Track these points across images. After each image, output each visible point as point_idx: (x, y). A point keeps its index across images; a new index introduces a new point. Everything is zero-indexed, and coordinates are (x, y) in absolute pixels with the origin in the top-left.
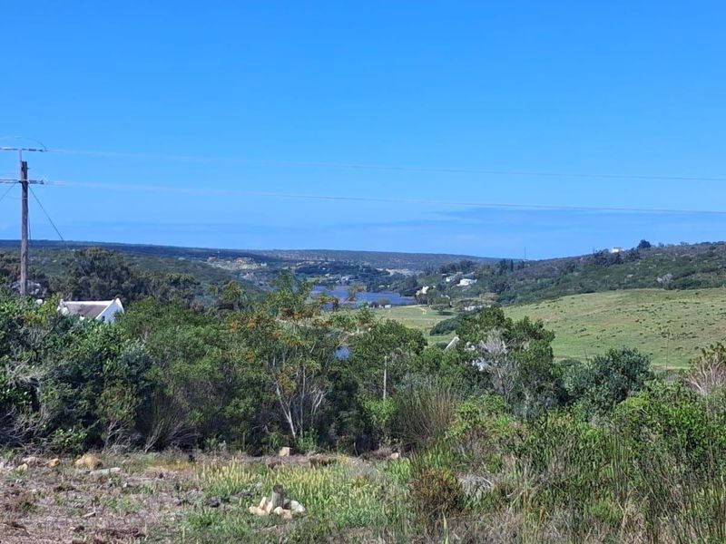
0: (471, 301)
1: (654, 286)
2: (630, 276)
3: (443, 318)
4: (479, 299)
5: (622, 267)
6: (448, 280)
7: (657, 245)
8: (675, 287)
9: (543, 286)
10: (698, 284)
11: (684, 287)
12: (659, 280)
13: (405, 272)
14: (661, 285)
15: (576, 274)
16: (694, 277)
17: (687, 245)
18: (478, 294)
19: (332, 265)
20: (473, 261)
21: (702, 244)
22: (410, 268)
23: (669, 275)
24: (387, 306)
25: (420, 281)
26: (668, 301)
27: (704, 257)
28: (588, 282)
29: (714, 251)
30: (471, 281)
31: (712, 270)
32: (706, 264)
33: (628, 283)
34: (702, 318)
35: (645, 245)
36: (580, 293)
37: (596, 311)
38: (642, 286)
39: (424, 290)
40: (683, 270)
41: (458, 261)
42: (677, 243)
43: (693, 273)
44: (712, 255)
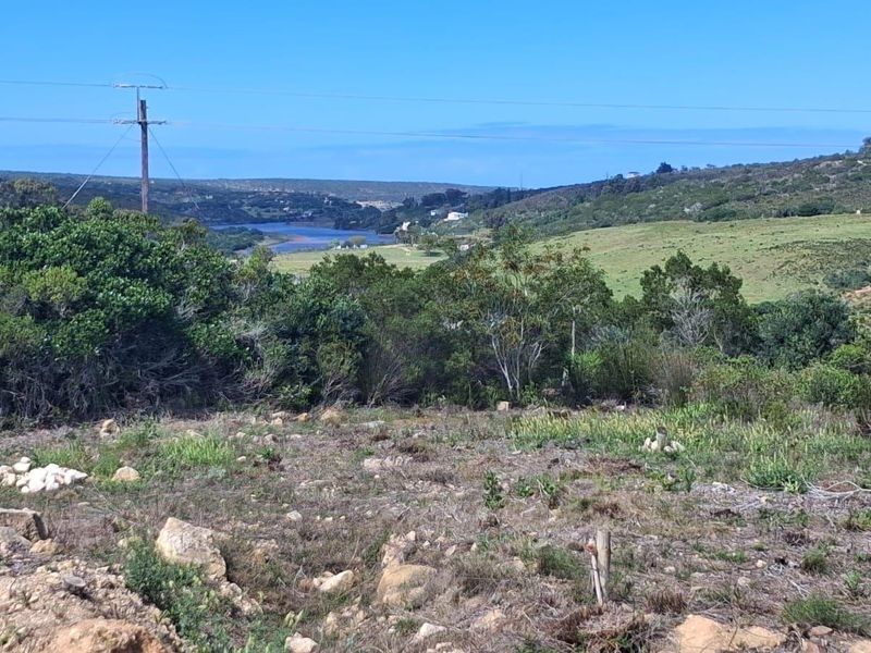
0: (463, 238)
1: (681, 218)
2: (652, 206)
3: (435, 260)
4: (473, 236)
5: (642, 195)
6: (433, 214)
7: (680, 169)
8: (706, 218)
9: (547, 221)
10: (733, 215)
11: (717, 218)
12: (687, 210)
13: (378, 205)
14: (688, 217)
15: (588, 205)
16: (727, 206)
17: (715, 169)
18: (471, 230)
19: (292, 196)
20: (462, 190)
21: (734, 166)
22: (384, 200)
23: (698, 204)
24: (363, 246)
25: (399, 215)
26: (699, 235)
27: (738, 182)
28: (602, 214)
29: (750, 175)
30: (462, 215)
31: (748, 198)
32: (741, 191)
33: (651, 214)
34: (740, 254)
35: (665, 168)
36: (594, 227)
37: (614, 249)
38: (667, 218)
39: (405, 226)
40: (713, 197)
41: (442, 191)
42: (703, 166)
43: (727, 201)
44: (748, 179)
